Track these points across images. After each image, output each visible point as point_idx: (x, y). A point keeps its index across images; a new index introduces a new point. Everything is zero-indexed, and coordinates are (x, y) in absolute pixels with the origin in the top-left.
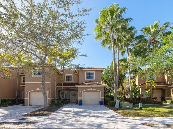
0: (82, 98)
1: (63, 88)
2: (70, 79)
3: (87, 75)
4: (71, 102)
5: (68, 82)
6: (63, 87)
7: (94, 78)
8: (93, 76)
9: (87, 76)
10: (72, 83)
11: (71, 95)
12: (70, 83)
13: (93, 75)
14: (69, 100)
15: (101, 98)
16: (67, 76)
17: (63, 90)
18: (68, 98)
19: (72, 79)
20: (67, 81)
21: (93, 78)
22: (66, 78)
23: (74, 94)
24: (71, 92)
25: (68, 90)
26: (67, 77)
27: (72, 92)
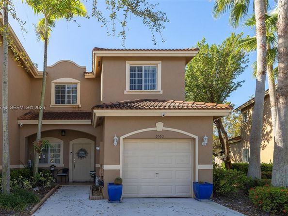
0: (119, 167)
1: (43, 125)
2: (69, 97)
3: (131, 75)
4: (71, 180)
5: (61, 106)
6: (41, 122)
7: (159, 88)
8: (154, 81)
9: (131, 81)
10: (76, 110)
11: (71, 155)
12: (70, 110)
13: (154, 75)
14: (66, 171)
15: (199, 167)
16: (57, 87)
17: (45, 134)
18: (61, 165)
19: (75, 97)
20: (57, 102)
21: (153, 87)
22: (57, 92)
23: (82, 150)
24: (71, 143)
25: (63, 133)
26: (60, 89)
27: (76, 144)
